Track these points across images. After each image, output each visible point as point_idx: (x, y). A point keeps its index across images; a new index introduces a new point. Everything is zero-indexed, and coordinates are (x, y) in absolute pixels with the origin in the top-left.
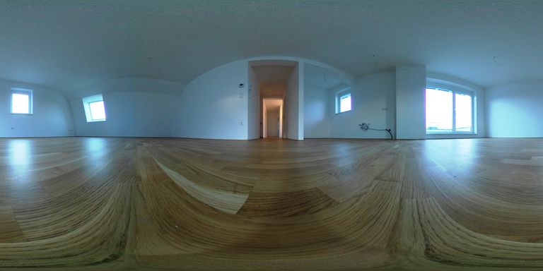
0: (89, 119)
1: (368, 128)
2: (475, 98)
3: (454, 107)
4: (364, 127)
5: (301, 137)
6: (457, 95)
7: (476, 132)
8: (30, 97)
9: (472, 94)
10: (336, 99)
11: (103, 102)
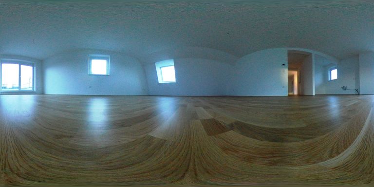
0: (160, 81)
1: (346, 89)
2: (35, 68)
3: (20, 75)
4: (344, 88)
5: (314, 94)
6: (22, 66)
7: (35, 91)
8: (108, 62)
9: (32, 65)
10: (329, 72)
11: (174, 67)
